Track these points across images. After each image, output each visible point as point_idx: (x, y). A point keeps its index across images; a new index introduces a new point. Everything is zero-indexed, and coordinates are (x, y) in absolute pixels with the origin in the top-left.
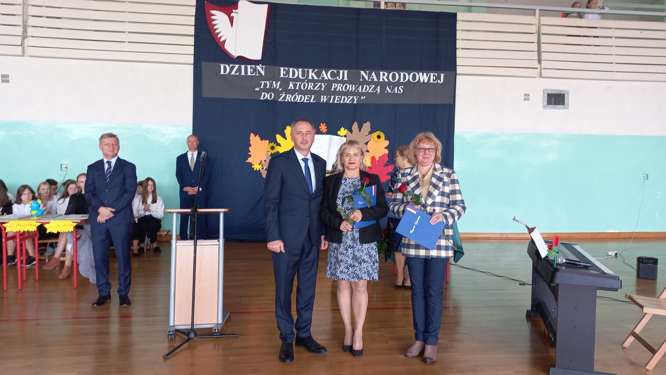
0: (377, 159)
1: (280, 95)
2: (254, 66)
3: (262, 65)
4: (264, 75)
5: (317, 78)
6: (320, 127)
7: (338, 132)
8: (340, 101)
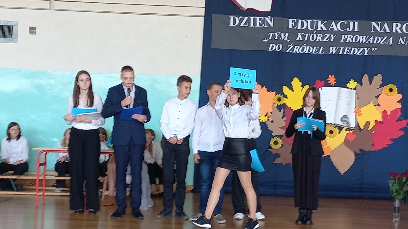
0: (389, 113)
1: (288, 47)
2: (263, 18)
3: (271, 17)
4: (272, 26)
5: (326, 30)
6: (328, 79)
7: (347, 84)
8: (349, 53)
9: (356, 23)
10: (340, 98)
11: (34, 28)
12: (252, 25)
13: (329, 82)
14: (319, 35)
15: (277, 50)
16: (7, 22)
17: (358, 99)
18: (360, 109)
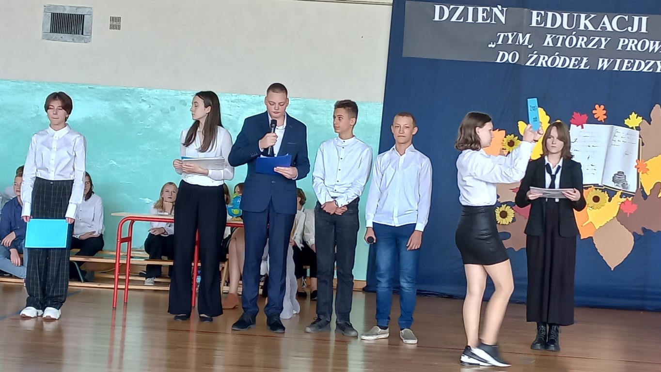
1: (529, 56)
2: (488, 8)
3: (502, 7)
4: (504, 23)
5: (593, 29)
6: (594, 112)
7: (625, 120)
8: (631, 68)
9: (644, 19)
10: (613, 143)
11: (118, 19)
12: (470, 20)
13: (596, 116)
14: (581, 38)
15: (510, 61)
16: (75, 8)
17: (643, 144)
18: (646, 162)
